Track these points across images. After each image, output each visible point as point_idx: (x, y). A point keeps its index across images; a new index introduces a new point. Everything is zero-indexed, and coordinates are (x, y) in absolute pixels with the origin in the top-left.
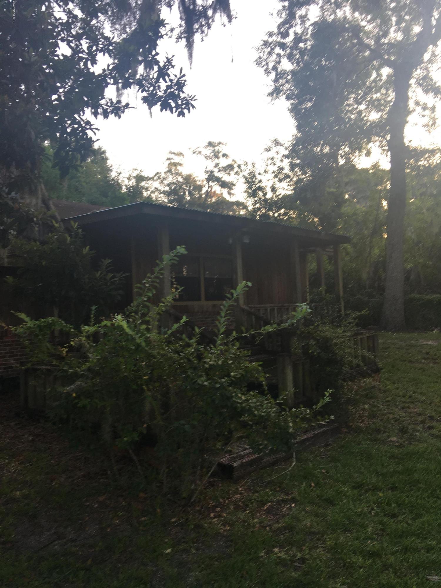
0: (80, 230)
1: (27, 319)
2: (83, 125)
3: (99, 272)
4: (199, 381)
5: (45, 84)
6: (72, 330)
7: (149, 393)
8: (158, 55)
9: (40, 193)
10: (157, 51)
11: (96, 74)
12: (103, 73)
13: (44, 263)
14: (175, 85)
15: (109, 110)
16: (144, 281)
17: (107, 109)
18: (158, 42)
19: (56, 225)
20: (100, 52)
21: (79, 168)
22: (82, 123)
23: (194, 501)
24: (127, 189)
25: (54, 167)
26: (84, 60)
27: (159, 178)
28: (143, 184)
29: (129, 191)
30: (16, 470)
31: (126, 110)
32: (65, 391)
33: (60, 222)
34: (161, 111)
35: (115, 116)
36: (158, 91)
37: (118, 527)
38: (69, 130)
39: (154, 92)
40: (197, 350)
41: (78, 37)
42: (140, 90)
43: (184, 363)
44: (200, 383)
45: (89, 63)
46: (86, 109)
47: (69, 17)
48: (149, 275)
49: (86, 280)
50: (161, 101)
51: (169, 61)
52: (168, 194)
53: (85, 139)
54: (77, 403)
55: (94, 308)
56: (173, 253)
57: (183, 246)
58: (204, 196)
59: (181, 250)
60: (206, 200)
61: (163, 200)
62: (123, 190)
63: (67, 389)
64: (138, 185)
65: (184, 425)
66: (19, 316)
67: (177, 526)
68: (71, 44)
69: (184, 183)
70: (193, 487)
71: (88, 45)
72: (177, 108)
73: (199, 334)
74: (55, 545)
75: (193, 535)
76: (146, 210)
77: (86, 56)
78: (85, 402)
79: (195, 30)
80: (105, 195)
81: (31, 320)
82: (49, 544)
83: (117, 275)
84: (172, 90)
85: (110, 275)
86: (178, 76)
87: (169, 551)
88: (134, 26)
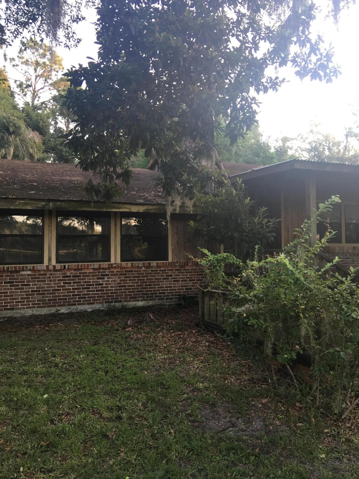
0: (243, 185)
1: (209, 254)
2: (250, 101)
3: (257, 218)
4: (352, 314)
5: (222, 72)
6: (241, 264)
7: (306, 321)
8: (311, 34)
9: (214, 157)
10: (310, 30)
11: (259, 58)
12: (264, 56)
13: (216, 211)
14: (324, 57)
15: (268, 86)
16: (302, 226)
17: (267, 85)
18: (311, 23)
19: (226, 182)
20: (262, 39)
21: (244, 135)
22: (249, 99)
23: (345, 418)
24: (275, 149)
25: (226, 136)
26: (249, 49)
27: (302, 138)
28: (288, 144)
29: (277, 151)
30: (198, 367)
31: (283, 85)
32: (238, 312)
33: (228, 179)
34: (311, 80)
35: (273, 90)
36: (309, 64)
37: (279, 427)
38: (238, 106)
39: (306, 65)
40: (350, 287)
41: (245, 31)
42: (294, 66)
43: (337, 297)
44: (354, 316)
45: (253, 50)
46: (251, 88)
47: (238, 17)
48: (306, 221)
49: (247, 224)
50: (312, 72)
51: (319, 37)
52: (310, 151)
53: (250, 112)
54: (247, 322)
55: (257, 247)
56: (328, 201)
57: (338, 196)
58: (342, 151)
59: (336, 199)
60: (344, 153)
61: (305, 156)
62: (272, 150)
63: (239, 310)
64: (284, 145)
65: (339, 352)
66: (203, 251)
67: (330, 436)
68: (240, 37)
69: (324, 141)
70: (344, 406)
71: (252, 36)
72: (325, 76)
73: (354, 273)
74: (230, 431)
75: (345, 447)
76: (297, 166)
77: (251, 45)
78: (253, 321)
79: (341, 8)
80: (258, 155)
81: (211, 255)
82: (225, 430)
83: (271, 220)
84: (322, 62)
85: (266, 220)
86: (328, 50)
87: (323, 456)
88: (288, 13)
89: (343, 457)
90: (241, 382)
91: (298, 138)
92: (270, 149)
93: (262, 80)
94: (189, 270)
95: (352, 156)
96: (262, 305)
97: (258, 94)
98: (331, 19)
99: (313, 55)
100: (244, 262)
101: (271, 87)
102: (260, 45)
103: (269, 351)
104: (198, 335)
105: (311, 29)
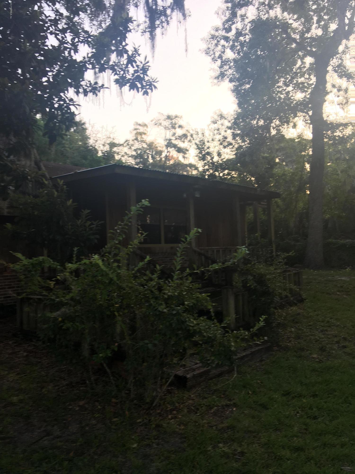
0: (65, 186)
1: (23, 258)
2: (68, 102)
3: (80, 221)
4: (159, 308)
5: (38, 69)
6: (58, 267)
7: (120, 318)
8: (127, 46)
9: (33, 156)
11: (78, 61)
12: (83, 60)
13: (36, 213)
14: (141, 70)
15: (88, 90)
16: (116, 228)
17: (86, 89)
18: (127, 35)
19: (46, 182)
20: (81, 43)
21: (64, 136)
22: (67, 100)
23: (156, 405)
24: (102, 153)
25: (44, 135)
26: (68, 50)
27: (128, 144)
28: (115, 149)
29: (104, 155)
30: (14, 380)
31: (102, 90)
32: (52, 316)
33: (49, 180)
34: (130, 90)
35: (93, 94)
36: (127, 74)
37: (95, 426)
38: (56, 106)
39: (124, 75)
40: (158, 283)
41: (64, 31)
43: (148, 294)
44: (161, 310)
45: (72, 51)
46: (69, 89)
47: (56, 15)
48: (119, 223)
49: (70, 227)
50: (129, 82)
51: (136, 50)
52: (135, 157)
53: (69, 113)
54: (62, 326)
55: (76, 249)
56: (139, 205)
57: (147, 200)
58: (163, 159)
59: (145, 202)
60: (165, 162)
61: (131, 162)
62: (100, 154)
63: (55, 314)
64: (111, 150)
65: (147, 344)
66: (17, 256)
67: (142, 425)
68: (58, 37)
69: (148, 149)
70: (154, 394)
71: (71, 37)
72: (142, 88)
73: (160, 271)
74: (45, 441)
75: (155, 433)
76: (118, 171)
77: (70, 47)
78: (68, 325)
79: (156, 26)
80: (85, 158)
81: (26, 259)
82: (40, 440)
83: (94, 223)
84: (139, 74)
85: (89, 223)
86: (143, 63)
87: (135, 446)
88: (108, 22)
89: (153, 443)
90: (59, 388)
91: (125, 145)
92: (97, 152)
93: (82, 83)
94: (7, 276)
95: (171, 165)
96: (78, 307)
97: (78, 96)
98: (148, 35)
99: (130, 66)
100: (63, 265)
101: (91, 91)
102: (79, 47)
103: (86, 353)
104: (15, 346)
105: (127, 41)
